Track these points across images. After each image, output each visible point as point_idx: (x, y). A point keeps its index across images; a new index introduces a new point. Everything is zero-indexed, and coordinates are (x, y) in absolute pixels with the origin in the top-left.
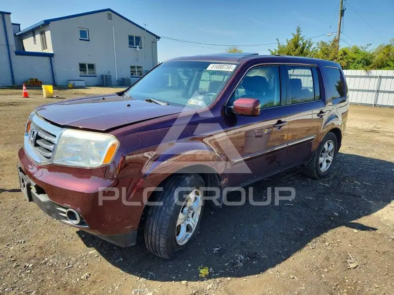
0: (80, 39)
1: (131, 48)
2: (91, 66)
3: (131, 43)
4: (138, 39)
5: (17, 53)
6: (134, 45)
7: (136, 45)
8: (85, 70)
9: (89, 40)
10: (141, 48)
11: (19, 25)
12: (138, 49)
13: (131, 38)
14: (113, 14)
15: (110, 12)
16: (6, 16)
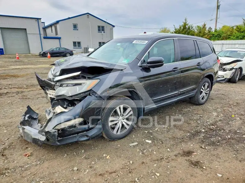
0: (74, 30)
1: (99, 33)
2: (79, 43)
3: (99, 30)
4: (103, 27)
5: (44, 38)
6: (100, 31)
7: (102, 31)
8: (76, 45)
9: (78, 30)
10: (105, 32)
11: (44, 23)
12: (103, 33)
13: (99, 27)
14: (89, 15)
15: (88, 14)
16: (39, 20)
